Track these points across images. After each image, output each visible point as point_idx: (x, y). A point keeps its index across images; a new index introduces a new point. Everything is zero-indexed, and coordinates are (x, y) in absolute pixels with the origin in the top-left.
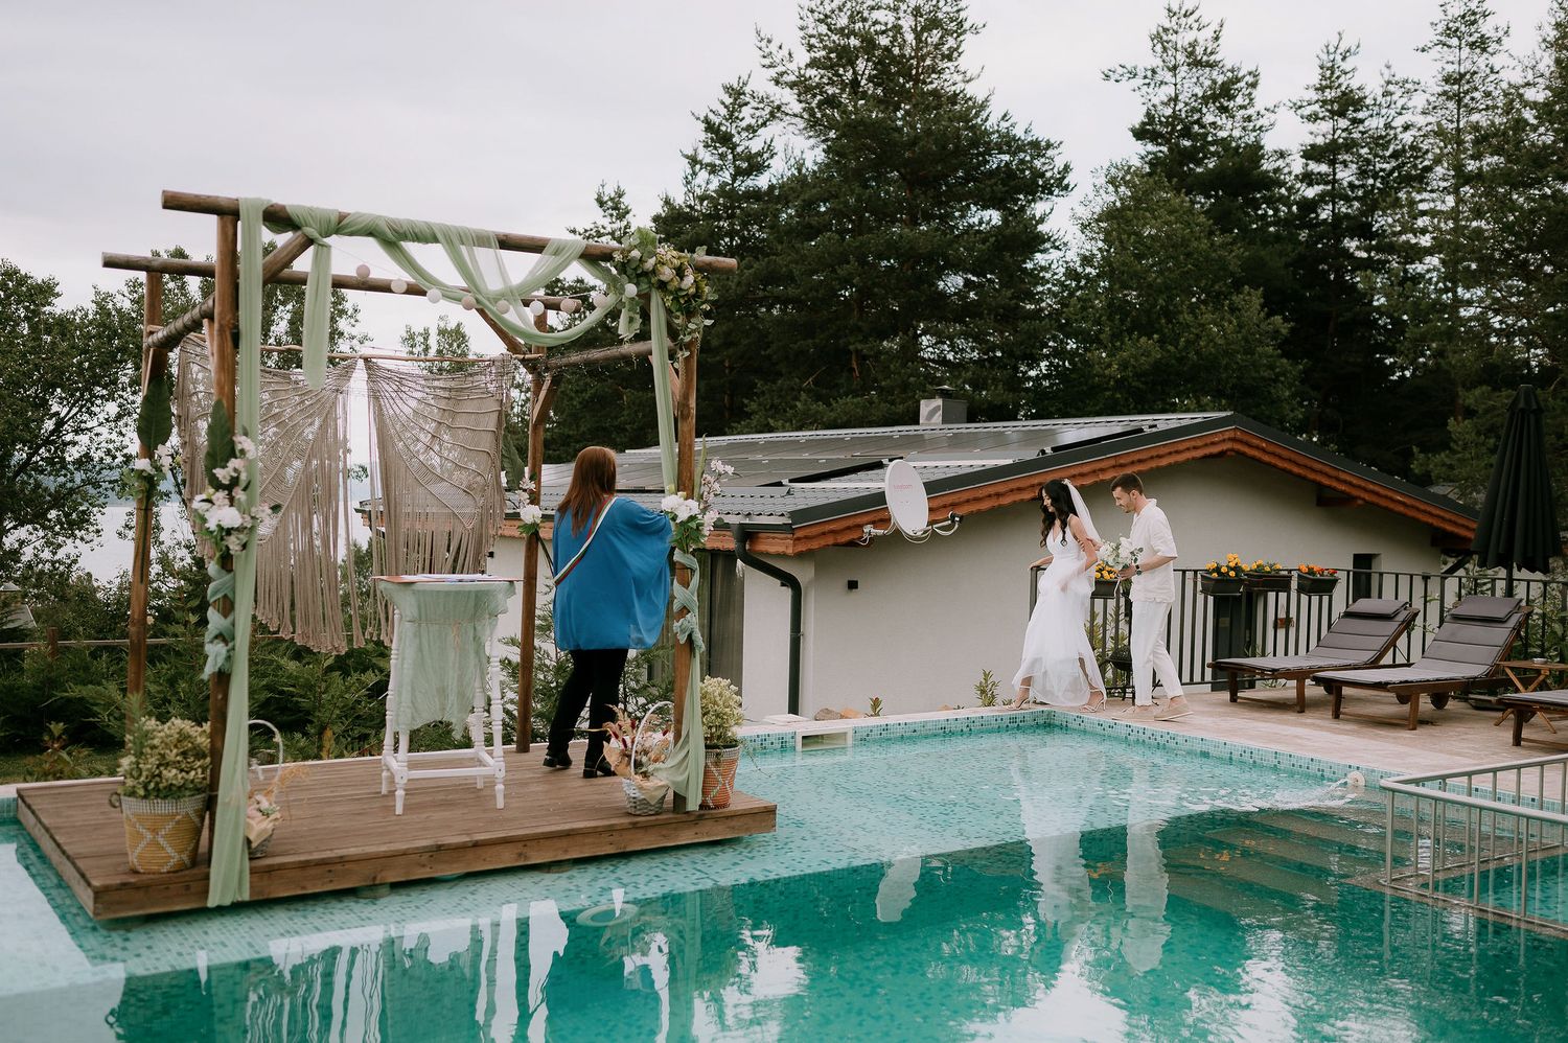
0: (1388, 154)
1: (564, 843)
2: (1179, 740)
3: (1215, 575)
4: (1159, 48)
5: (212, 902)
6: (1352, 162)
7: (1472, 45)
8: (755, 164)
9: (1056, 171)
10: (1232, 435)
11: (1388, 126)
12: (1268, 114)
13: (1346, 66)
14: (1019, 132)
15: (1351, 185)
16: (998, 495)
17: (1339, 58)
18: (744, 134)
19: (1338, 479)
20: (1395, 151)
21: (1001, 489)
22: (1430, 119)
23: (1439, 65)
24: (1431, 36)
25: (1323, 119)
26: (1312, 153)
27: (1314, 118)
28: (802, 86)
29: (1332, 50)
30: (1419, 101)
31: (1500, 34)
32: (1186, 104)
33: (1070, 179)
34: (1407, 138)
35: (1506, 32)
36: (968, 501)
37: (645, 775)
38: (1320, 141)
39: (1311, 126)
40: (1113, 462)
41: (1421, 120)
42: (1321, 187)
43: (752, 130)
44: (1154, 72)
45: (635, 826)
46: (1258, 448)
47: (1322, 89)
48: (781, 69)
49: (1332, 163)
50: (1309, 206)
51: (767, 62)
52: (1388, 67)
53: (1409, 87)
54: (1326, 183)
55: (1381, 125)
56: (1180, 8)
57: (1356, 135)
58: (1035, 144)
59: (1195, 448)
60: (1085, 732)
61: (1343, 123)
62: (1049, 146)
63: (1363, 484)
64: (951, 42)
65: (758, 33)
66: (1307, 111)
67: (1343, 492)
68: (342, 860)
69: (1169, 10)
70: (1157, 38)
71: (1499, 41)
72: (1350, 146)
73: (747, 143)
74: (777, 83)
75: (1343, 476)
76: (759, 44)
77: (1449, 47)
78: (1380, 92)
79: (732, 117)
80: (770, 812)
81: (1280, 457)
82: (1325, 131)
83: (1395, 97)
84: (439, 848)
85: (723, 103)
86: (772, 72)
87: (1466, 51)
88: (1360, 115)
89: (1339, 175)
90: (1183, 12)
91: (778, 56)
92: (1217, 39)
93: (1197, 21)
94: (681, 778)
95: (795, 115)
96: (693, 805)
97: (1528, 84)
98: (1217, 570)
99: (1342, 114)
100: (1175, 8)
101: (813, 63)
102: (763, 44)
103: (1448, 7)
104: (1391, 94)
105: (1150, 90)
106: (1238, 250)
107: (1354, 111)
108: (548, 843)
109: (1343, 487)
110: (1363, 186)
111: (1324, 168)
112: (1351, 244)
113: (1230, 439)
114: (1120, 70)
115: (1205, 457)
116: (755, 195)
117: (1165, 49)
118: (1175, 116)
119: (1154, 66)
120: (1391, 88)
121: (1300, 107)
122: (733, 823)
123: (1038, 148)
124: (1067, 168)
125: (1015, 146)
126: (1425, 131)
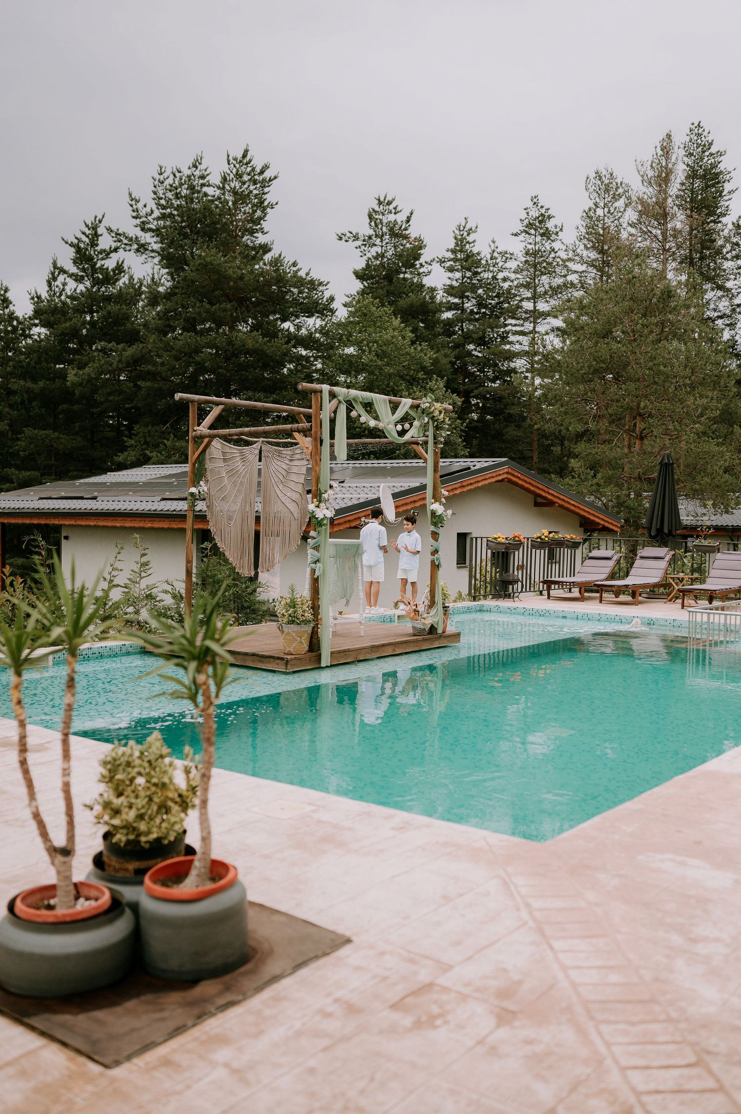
0: (494, 295)
1: (404, 645)
2: (551, 612)
3: (539, 540)
4: (373, 224)
5: (323, 665)
6: (473, 298)
7: (542, 235)
8: (110, 278)
9: (325, 299)
10: (506, 470)
11: (494, 278)
12: (426, 266)
13: (470, 239)
14: (302, 274)
15: (472, 312)
16: (415, 502)
17: (465, 234)
18: (100, 256)
19: (548, 493)
20: (498, 293)
21: (416, 498)
22: (518, 276)
23: (524, 244)
24: (519, 227)
25: (457, 270)
26: (450, 290)
27: (451, 270)
28: (157, 232)
29: (462, 228)
30: (512, 265)
31: (558, 230)
32: (389, 259)
33: (334, 305)
34: (506, 285)
35: (561, 230)
36: (403, 505)
37: (424, 619)
38: (454, 284)
39: (450, 275)
40: (460, 485)
41: (511, 275)
42: (454, 312)
43: (107, 254)
44: (370, 237)
45: (424, 640)
46: (517, 477)
47: (454, 251)
48: (144, 219)
49: (462, 297)
50: (449, 323)
51: (134, 214)
52: (494, 242)
53: (507, 256)
54: (458, 310)
55: (490, 277)
56: (385, 199)
57: (475, 282)
58: (312, 282)
59: (493, 477)
60: (501, 612)
61: (468, 274)
62: (321, 284)
63: (558, 495)
64: (259, 213)
65: (130, 195)
66: (448, 264)
67: (551, 500)
68: (349, 651)
69: (379, 200)
70: (370, 217)
71: (557, 234)
72: (474, 288)
73: (103, 262)
74: (143, 229)
75: (551, 491)
76: (131, 202)
77: (529, 234)
78: (489, 256)
79: (93, 243)
80: (459, 635)
81: (526, 482)
82: (457, 277)
83: (498, 261)
84: (373, 647)
85: (84, 233)
86: (138, 221)
87: (539, 238)
88: (479, 270)
89: (466, 305)
90: (386, 202)
91: (143, 212)
92: (408, 221)
93: (395, 208)
94: (436, 620)
95: (153, 251)
96: (440, 631)
97: (569, 260)
98: (540, 537)
99: (469, 270)
100: (382, 199)
101: (163, 217)
102: (133, 203)
103: (529, 210)
104: (496, 258)
105: (366, 249)
106: (431, 353)
107: (476, 268)
108: (400, 645)
109: (550, 497)
110: (479, 312)
111: (456, 300)
113: (507, 473)
114: (348, 235)
115: (496, 481)
116: (108, 299)
117: (376, 225)
118: (382, 264)
119: (371, 234)
120: (495, 254)
121: (444, 262)
122: (448, 639)
123: (313, 285)
124: (332, 299)
125: (300, 283)
126: (515, 283)
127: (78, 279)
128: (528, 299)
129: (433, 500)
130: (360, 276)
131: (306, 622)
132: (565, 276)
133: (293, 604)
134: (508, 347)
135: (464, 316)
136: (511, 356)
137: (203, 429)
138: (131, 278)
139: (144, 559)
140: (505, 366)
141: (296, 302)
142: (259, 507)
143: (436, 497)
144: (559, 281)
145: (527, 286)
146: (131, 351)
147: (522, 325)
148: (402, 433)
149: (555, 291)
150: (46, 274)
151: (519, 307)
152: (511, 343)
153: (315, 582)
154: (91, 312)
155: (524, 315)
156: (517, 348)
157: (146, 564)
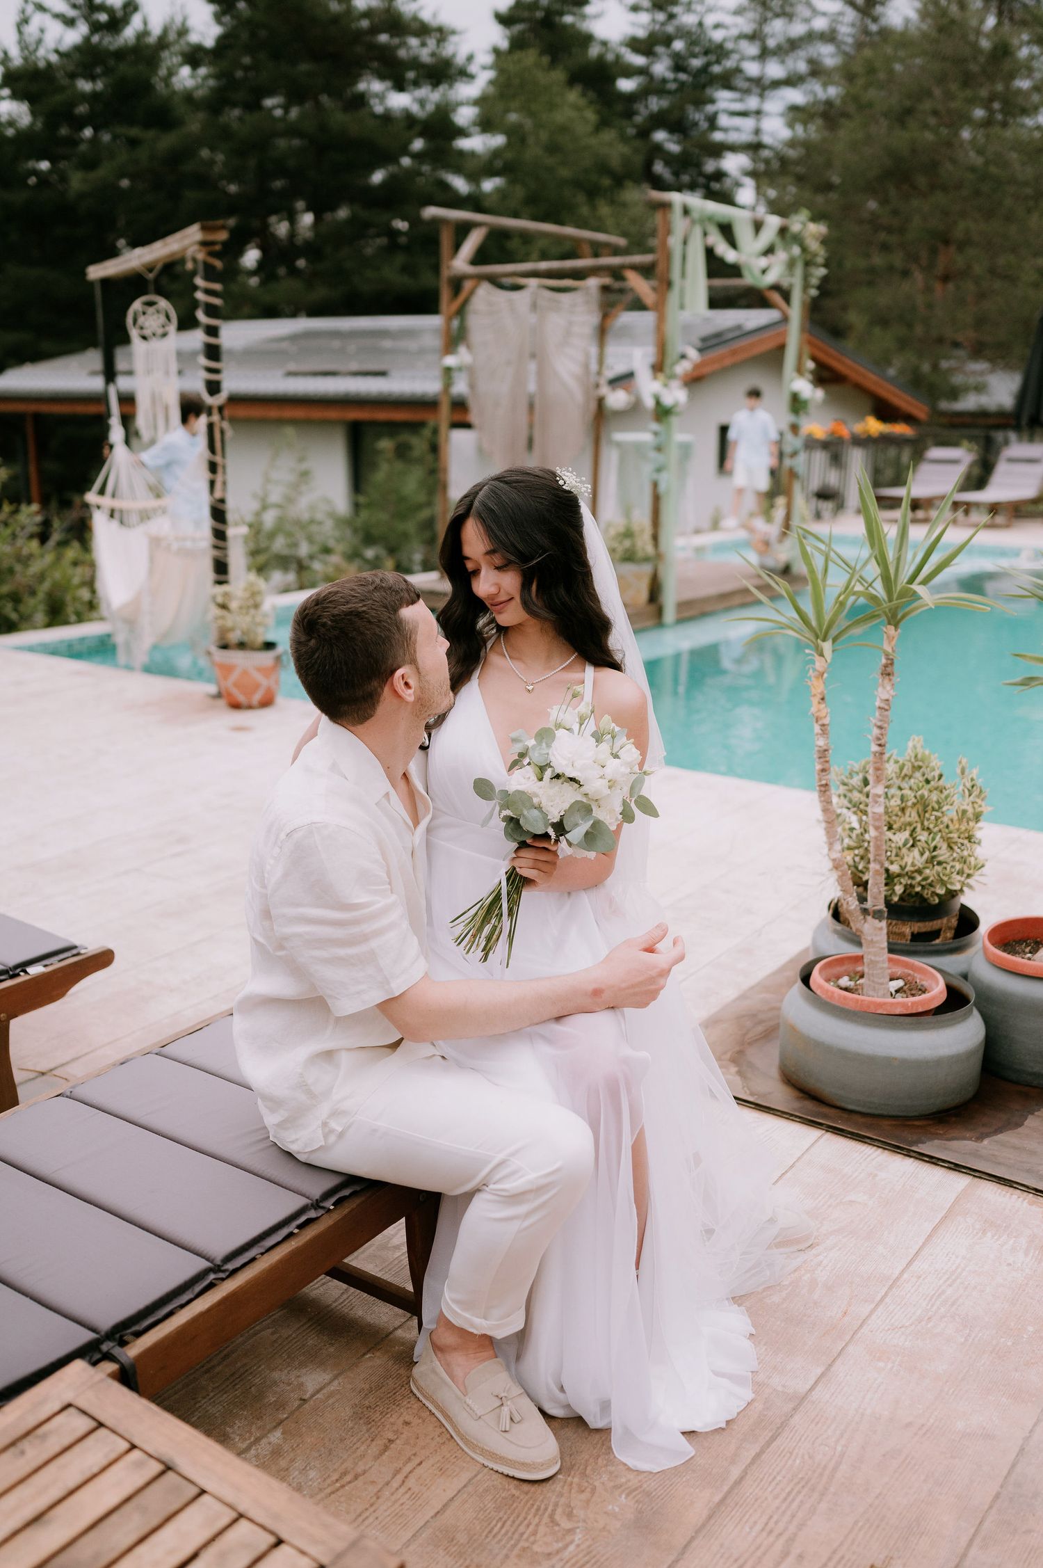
0: (700, 50)
5: (666, 621)
6: (666, 55)
11: (699, 22)
12: (596, 2)
14: (426, 16)
15: (664, 81)
20: (706, 48)
22: (740, 20)
25: (647, 10)
26: (635, 44)
33: (473, 68)
34: (717, 36)
37: (777, 553)
38: (641, 33)
39: (633, 17)
41: (728, 19)
49: (649, 56)
50: (631, 98)
54: (642, 77)
55: (694, 22)
57: (670, 29)
58: (440, 30)
61: (661, 17)
62: (453, 32)
66: (632, 1)
82: (645, 22)
94: (790, 555)
96: (795, 570)
107: (671, 5)
110: (675, 80)
111: (639, 60)
112: (660, 136)
123: (442, 34)
124: (470, 58)
125: (423, 30)
126: (734, 32)
127: (70, 22)
128: (753, 58)
129: (795, 374)
130: (504, 20)
131: (646, 559)
132: (807, 21)
133: (628, 534)
134: (718, 136)
135: (653, 87)
136: (718, 150)
137: (461, 263)
138: (145, 23)
139: (304, 466)
140: (710, 166)
141: (415, 63)
142: (532, 387)
143: (800, 370)
144: (798, 29)
145: (753, 37)
146: (166, 142)
147: (741, 100)
148: (764, 272)
149: (793, 45)
150: (14, 18)
151: (738, 70)
152: (725, 130)
153: (657, 499)
154: (92, 78)
155: (745, 85)
156: (733, 137)
157: (305, 475)
